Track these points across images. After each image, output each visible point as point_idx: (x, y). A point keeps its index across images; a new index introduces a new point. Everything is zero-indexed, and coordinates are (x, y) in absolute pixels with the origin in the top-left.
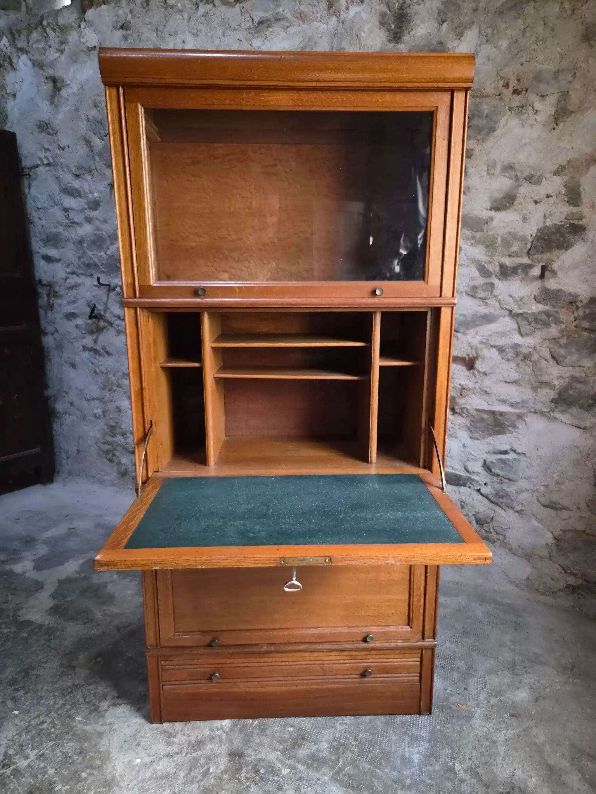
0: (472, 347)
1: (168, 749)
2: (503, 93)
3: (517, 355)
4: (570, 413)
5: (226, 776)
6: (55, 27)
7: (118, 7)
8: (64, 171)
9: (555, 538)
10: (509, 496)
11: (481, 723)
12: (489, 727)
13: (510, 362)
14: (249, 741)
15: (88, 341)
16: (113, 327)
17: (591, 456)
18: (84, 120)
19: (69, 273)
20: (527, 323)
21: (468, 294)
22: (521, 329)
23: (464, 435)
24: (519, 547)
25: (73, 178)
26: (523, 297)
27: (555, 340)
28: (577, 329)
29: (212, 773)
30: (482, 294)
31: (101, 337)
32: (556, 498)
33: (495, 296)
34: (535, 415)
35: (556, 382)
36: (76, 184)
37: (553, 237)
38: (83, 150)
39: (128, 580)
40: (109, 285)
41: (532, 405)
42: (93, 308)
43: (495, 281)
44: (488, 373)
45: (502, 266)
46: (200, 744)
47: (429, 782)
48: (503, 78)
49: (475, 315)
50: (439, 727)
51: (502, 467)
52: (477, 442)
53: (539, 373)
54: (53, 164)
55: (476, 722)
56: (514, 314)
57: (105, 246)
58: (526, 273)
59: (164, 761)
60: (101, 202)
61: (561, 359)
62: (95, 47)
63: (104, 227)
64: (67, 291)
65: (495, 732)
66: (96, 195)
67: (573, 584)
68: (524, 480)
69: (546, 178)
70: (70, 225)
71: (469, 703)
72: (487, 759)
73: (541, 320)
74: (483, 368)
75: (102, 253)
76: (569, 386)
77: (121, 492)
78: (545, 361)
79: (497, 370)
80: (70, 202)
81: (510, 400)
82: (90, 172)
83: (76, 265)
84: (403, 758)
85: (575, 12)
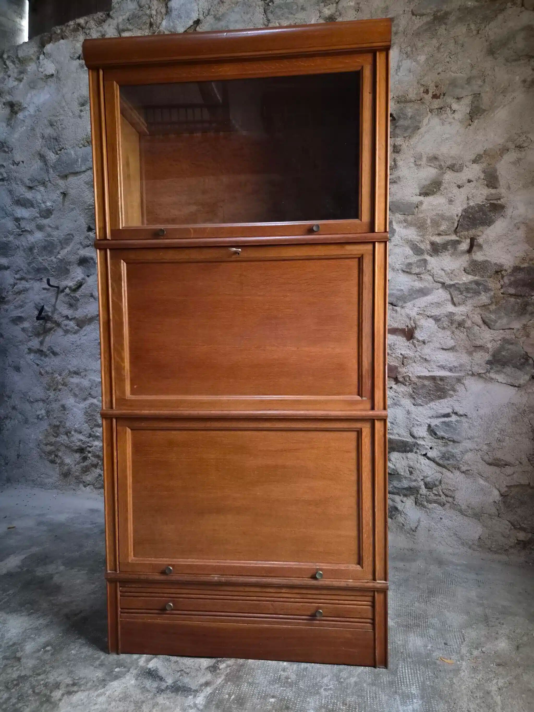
0: (411, 318)
2: (424, 98)
3: (452, 323)
4: (505, 373)
6: (15, 60)
7: (76, 40)
8: (18, 184)
9: (501, 495)
10: (456, 457)
11: (470, 674)
12: (478, 678)
13: (446, 330)
15: (35, 343)
16: (61, 327)
17: (527, 412)
18: (39, 138)
19: (17, 279)
20: (459, 293)
21: (404, 271)
22: (454, 299)
23: (407, 403)
24: (468, 507)
25: (27, 190)
26: (454, 270)
27: (484, 307)
28: (505, 295)
30: (417, 270)
31: (48, 339)
32: (499, 455)
33: (428, 271)
34: (473, 378)
35: (489, 345)
36: (29, 195)
37: (476, 216)
38: (37, 164)
39: (76, 570)
40: (58, 287)
41: (469, 368)
42: (42, 310)
43: (428, 258)
44: (426, 342)
45: (433, 244)
48: (423, 85)
49: (412, 289)
50: (428, 683)
51: (446, 430)
52: (420, 408)
53: (473, 338)
54: (7, 178)
55: (464, 674)
56: (447, 285)
57: (55, 251)
58: (455, 249)
60: (53, 210)
61: (493, 323)
62: (53, 75)
63: (55, 233)
64: (15, 296)
65: (486, 682)
66: (49, 204)
67: (523, 539)
68: (468, 441)
69: (466, 166)
70: (21, 233)
71: (452, 657)
73: (472, 289)
74: (422, 337)
75: (53, 258)
76: (502, 348)
77: (63, 493)
78: (478, 327)
79: (435, 339)
80: (21, 212)
81: (449, 365)
82: (43, 184)
83: (26, 271)
85: (480, 32)
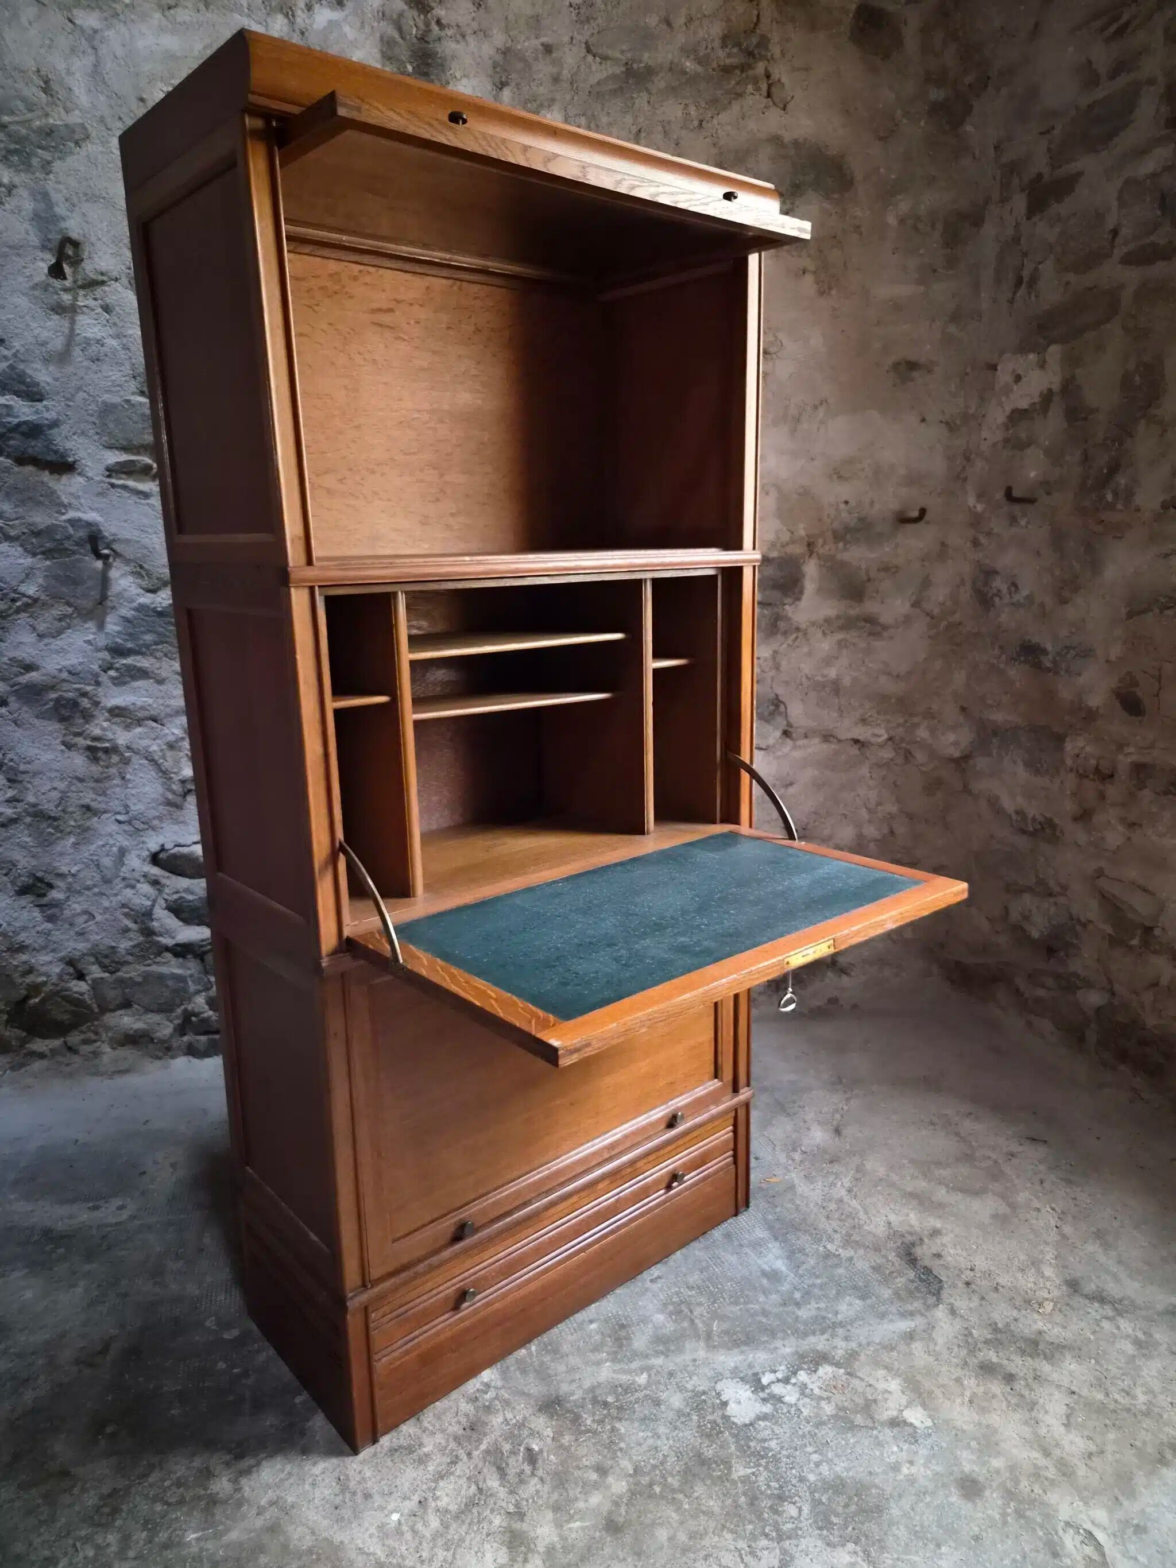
1: (431, 1468)
5: (566, 1439)
11: (808, 1187)
12: (819, 1187)
14: (550, 1376)
29: (541, 1451)
46: (474, 1428)
47: (819, 1281)
50: (770, 1217)
55: (802, 1188)
59: (443, 1488)
65: (830, 1189)
71: (776, 1172)
72: (850, 1221)
84: (764, 1274)
85: (704, 124)
